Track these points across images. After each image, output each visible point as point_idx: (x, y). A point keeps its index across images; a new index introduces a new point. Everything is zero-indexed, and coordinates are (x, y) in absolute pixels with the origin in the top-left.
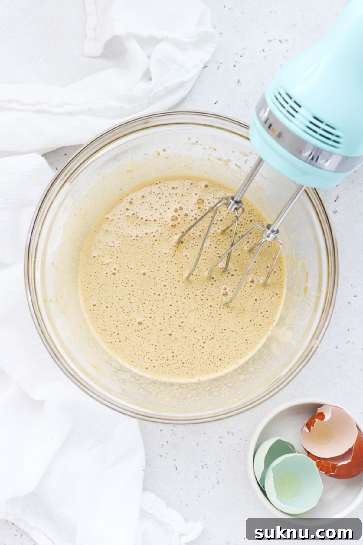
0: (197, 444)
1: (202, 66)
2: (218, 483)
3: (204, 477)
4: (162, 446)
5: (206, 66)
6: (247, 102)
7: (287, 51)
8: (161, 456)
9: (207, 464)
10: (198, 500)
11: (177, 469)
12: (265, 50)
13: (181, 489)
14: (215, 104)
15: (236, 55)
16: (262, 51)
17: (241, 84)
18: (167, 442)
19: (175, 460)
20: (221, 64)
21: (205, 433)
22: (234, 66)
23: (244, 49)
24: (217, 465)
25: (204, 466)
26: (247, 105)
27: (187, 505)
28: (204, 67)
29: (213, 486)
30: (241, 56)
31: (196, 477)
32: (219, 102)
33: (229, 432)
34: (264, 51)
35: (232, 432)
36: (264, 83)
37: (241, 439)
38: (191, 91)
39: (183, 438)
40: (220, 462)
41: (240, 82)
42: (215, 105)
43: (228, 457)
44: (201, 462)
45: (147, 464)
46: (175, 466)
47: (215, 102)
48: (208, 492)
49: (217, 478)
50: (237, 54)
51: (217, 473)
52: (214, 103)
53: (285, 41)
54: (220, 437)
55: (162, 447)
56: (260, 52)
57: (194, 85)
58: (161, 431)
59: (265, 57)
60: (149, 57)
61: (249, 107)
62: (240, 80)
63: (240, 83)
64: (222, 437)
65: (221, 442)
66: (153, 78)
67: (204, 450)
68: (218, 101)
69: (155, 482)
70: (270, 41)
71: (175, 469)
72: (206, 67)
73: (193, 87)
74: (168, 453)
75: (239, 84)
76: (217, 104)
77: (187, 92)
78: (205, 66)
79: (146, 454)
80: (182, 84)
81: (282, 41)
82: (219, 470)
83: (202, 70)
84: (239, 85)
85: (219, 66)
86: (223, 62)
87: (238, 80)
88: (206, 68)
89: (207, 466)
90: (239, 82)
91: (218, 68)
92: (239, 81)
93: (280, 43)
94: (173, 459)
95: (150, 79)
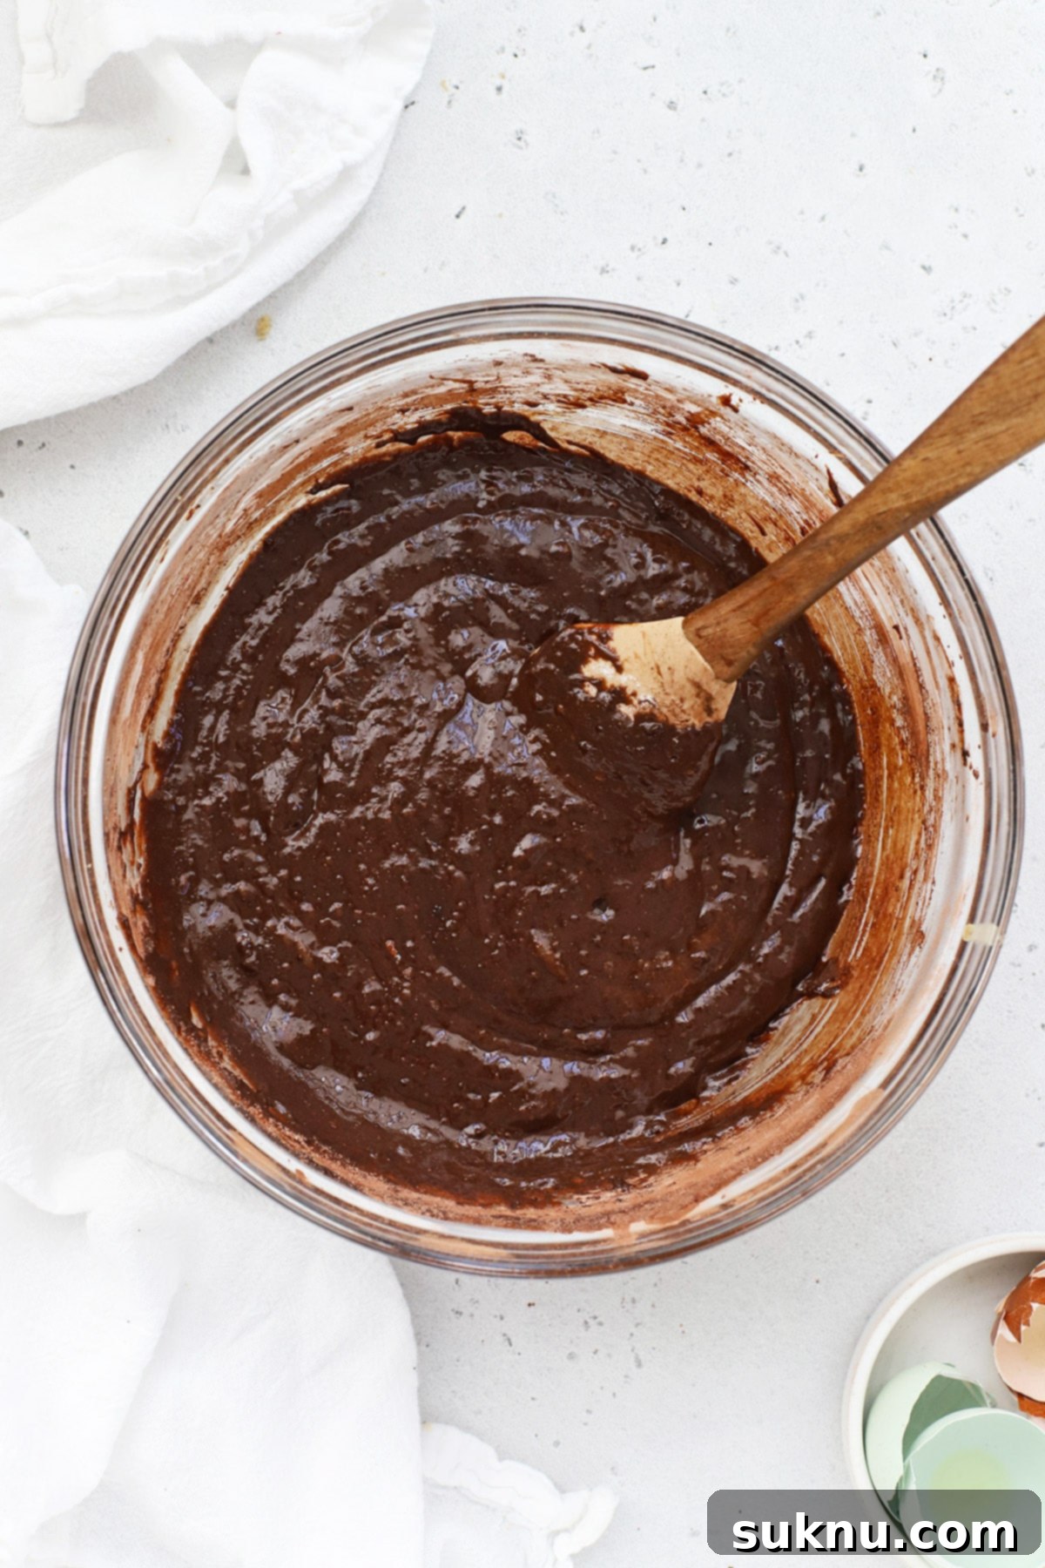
1: (399, 105)
2: (639, 1364)
3: (595, 1352)
5: (411, 101)
6: (554, 196)
8: (457, 1312)
9: (597, 1314)
10: (585, 1424)
11: (510, 1344)
12: (585, 26)
13: (533, 1399)
14: (458, 216)
15: (498, 53)
16: (577, 30)
17: (527, 144)
19: (502, 1318)
20: (457, 88)
22: (499, 89)
23: (519, 31)
24: (627, 1311)
25: (591, 1322)
26: (556, 206)
27: (557, 1444)
28: (406, 107)
29: (626, 1376)
30: (516, 56)
31: (571, 1356)
32: (467, 211)
34: (582, 29)
36: (598, 132)
38: (377, 189)
40: (634, 1301)
41: (524, 137)
42: (458, 221)
44: (579, 1310)
45: (419, 1343)
46: (504, 1335)
47: (456, 212)
48: (614, 1395)
49: (633, 1350)
50: (503, 50)
51: (632, 1335)
52: (453, 217)
55: (456, 1286)
56: (572, 34)
57: (385, 167)
59: (589, 47)
60: (231, 104)
61: (562, 213)
62: (522, 132)
63: (525, 141)
66: (253, 163)
68: (464, 208)
69: (453, 1392)
71: (507, 1343)
72: (413, 103)
73: (381, 175)
74: (477, 1302)
75: (521, 143)
76: (463, 217)
78: (408, 103)
82: (637, 1325)
83: (401, 117)
84: (521, 148)
85: (453, 95)
86: (461, 82)
87: (517, 132)
88: (411, 108)
89: (598, 1320)
90: (519, 139)
91: (450, 102)
92: (520, 135)
94: (496, 1316)
95: (246, 171)
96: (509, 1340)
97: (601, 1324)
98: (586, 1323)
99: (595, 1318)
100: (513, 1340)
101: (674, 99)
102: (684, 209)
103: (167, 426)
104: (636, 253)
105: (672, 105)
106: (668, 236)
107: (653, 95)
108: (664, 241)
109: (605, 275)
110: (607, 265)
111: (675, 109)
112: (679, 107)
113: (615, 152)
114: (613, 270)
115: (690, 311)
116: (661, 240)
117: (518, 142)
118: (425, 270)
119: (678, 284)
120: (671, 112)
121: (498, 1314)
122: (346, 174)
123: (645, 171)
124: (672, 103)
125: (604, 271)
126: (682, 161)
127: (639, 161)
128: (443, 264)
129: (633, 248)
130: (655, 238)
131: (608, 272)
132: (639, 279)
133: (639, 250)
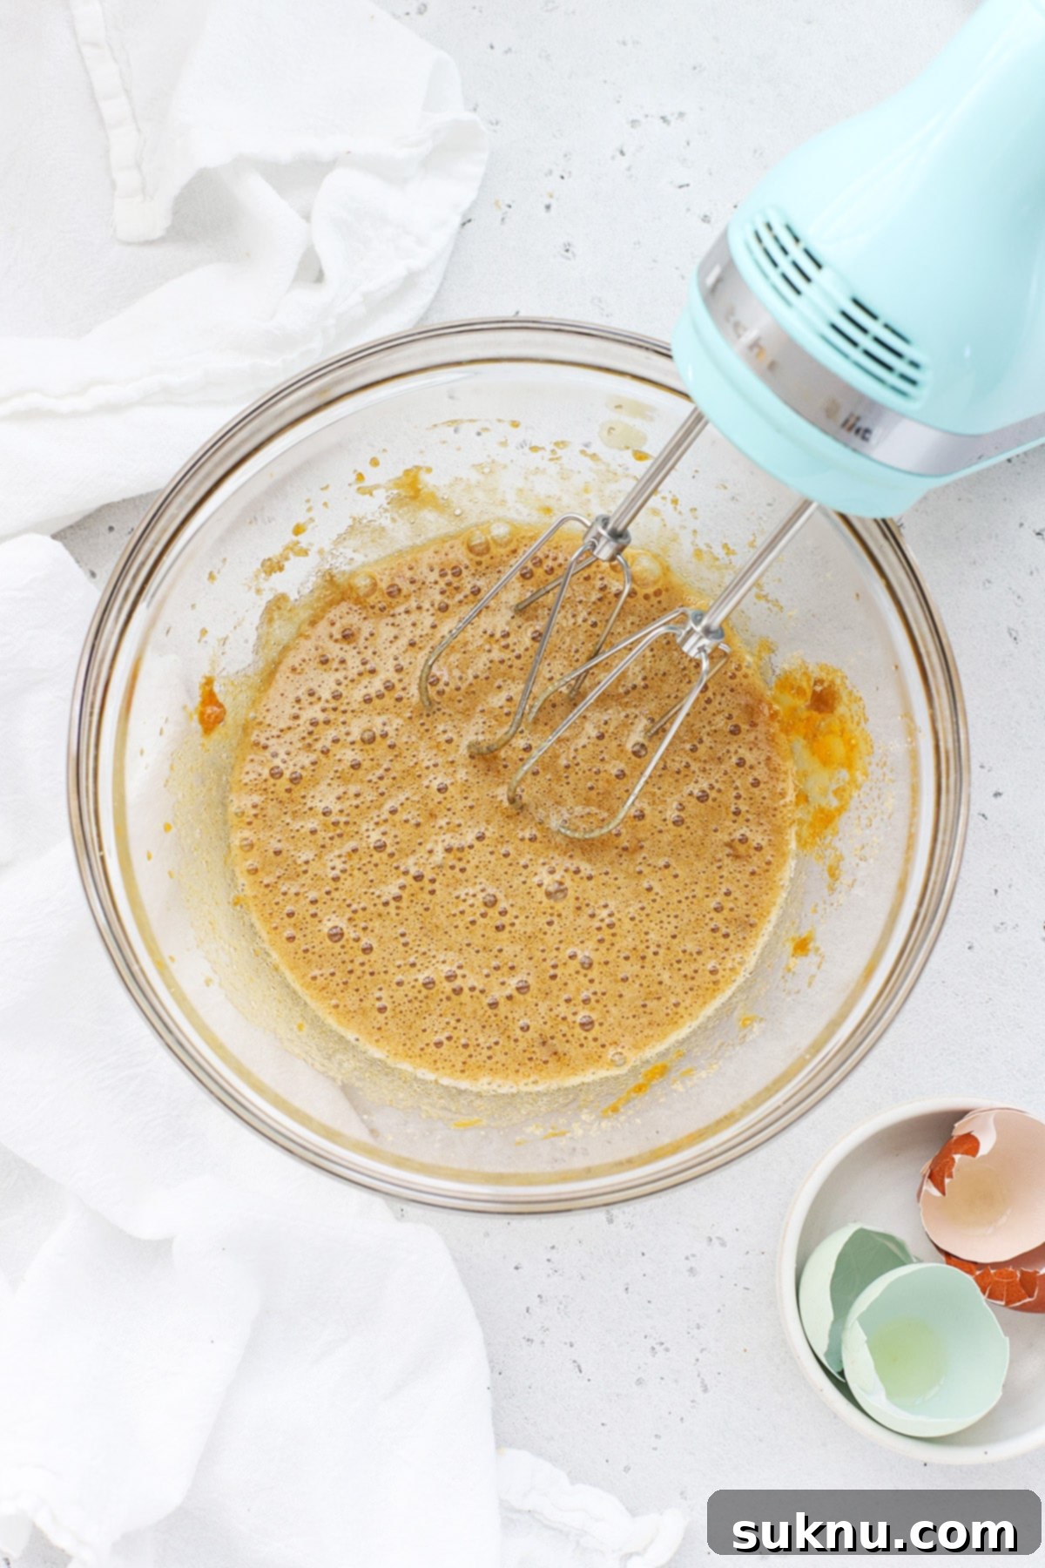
0: (627, 1289)
1: (458, 220)
2: (705, 1390)
3: (662, 1378)
4: (528, 1310)
6: (600, 301)
7: (688, 144)
8: (528, 1340)
9: (663, 1340)
10: (655, 1449)
11: (580, 1371)
12: (625, 150)
13: (603, 1424)
15: (546, 175)
16: (618, 154)
17: (574, 255)
19: (572, 1345)
20: (510, 206)
22: (548, 207)
23: (565, 156)
24: (693, 1337)
25: (658, 1348)
26: (602, 309)
27: (627, 1469)
28: (464, 224)
29: (693, 1401)
30: (562, 177)
31: (639, 1382)
34: (622, 153)
35: (718, 1238)
36: (639, 243)
40: (698, 1327)
41: (571, 249)
43: (719, 1311)
44: (646, 1337)
45: (492, 1369)
46: (575, 1362)
48: (682, 1419)
49: (699, 1375)
50: (551, 172)
51: (697, 1360)
53: (676, 116)
55: (527, 1314)
56: (613, 158)
57: (445, 278)
58: (517, 1268)
59: (629, 169)
60: (307, 217)
61: (607, 316)
62: (569, 245)
63: (573, 253)
66: (328, 273)
67: (649, 1302)
69: (526, 1418)
70: (634, 123)
71: (577, 1370)
72: (469, 221)
73: (442, 285)
74: (548, 1329)
75: (569, 254)
77: (427, 298)
78: (465, 220)
79: (488, 1344)
81: (669, 118)
82: (702, 1350)
83: (459, 233)
84: (568, 259)
85: (506, 213)
86: (513, 201)
87: (565, 245)
88: (468, 225)
89: (663, 1347)
90: (567, 251)
91: (503, 219)
93: (665, 125)
94: (566, 1343)
95: (320, 278)
96: (579, 1367)
97: (667, 1350)
98: (653, 1348)
99: (662, 1344)
100: (583, 1367)
101: (708, 214)
107: (688, 210)
111: (709, 222)
112: (713, 220)
117: (566, 254)
120: (705, 225)
121: (568, 1341)
122: (410, 280)
124: (706, 216)
127: (677, 268)
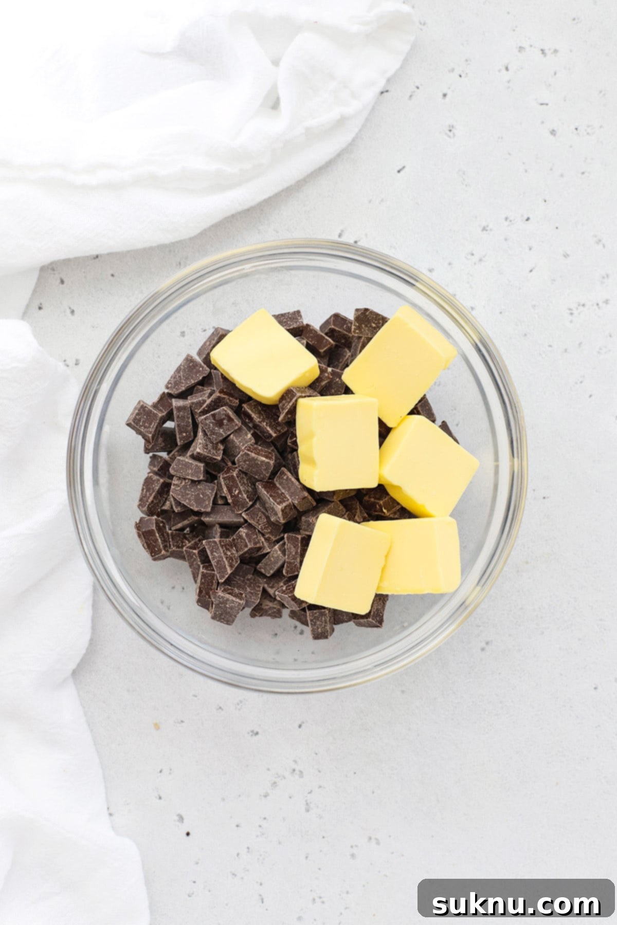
5: (387, 89)
14: (399, 172)
18: (248, 848)
21: (324, 837)
32: (405, 170)
33: (370, 839)
37: (393, 853)
39: (280, 843)
42: (399, 174)
47: (398, 168)
52: (396, 171)
54: (352, 847)
64: (356, 846)
65: (353, 856)
68: (404, 167)
76: (402, 173)
80: (342, 122)
92: (451, 128)
102: (545, 201)
103: (180, 263)
104: (507, 223)
105: (553, 132)
106: (531, 217)
108: (528, 219)
109: (485, 232)
110: (487, 226)
113: (509, 154)
114: (491, 230)
115: (534, 268)
116: (526, 217)
118: (370, 201)
119: (530, 249)
123: (526, 171)
125: (484, 229)
126: (551, 169)
128: (382, 200)
129: (506, 219)
130: (522, 216)
131: (487, 230)
132: (506, 240)
133: (511, 221)
